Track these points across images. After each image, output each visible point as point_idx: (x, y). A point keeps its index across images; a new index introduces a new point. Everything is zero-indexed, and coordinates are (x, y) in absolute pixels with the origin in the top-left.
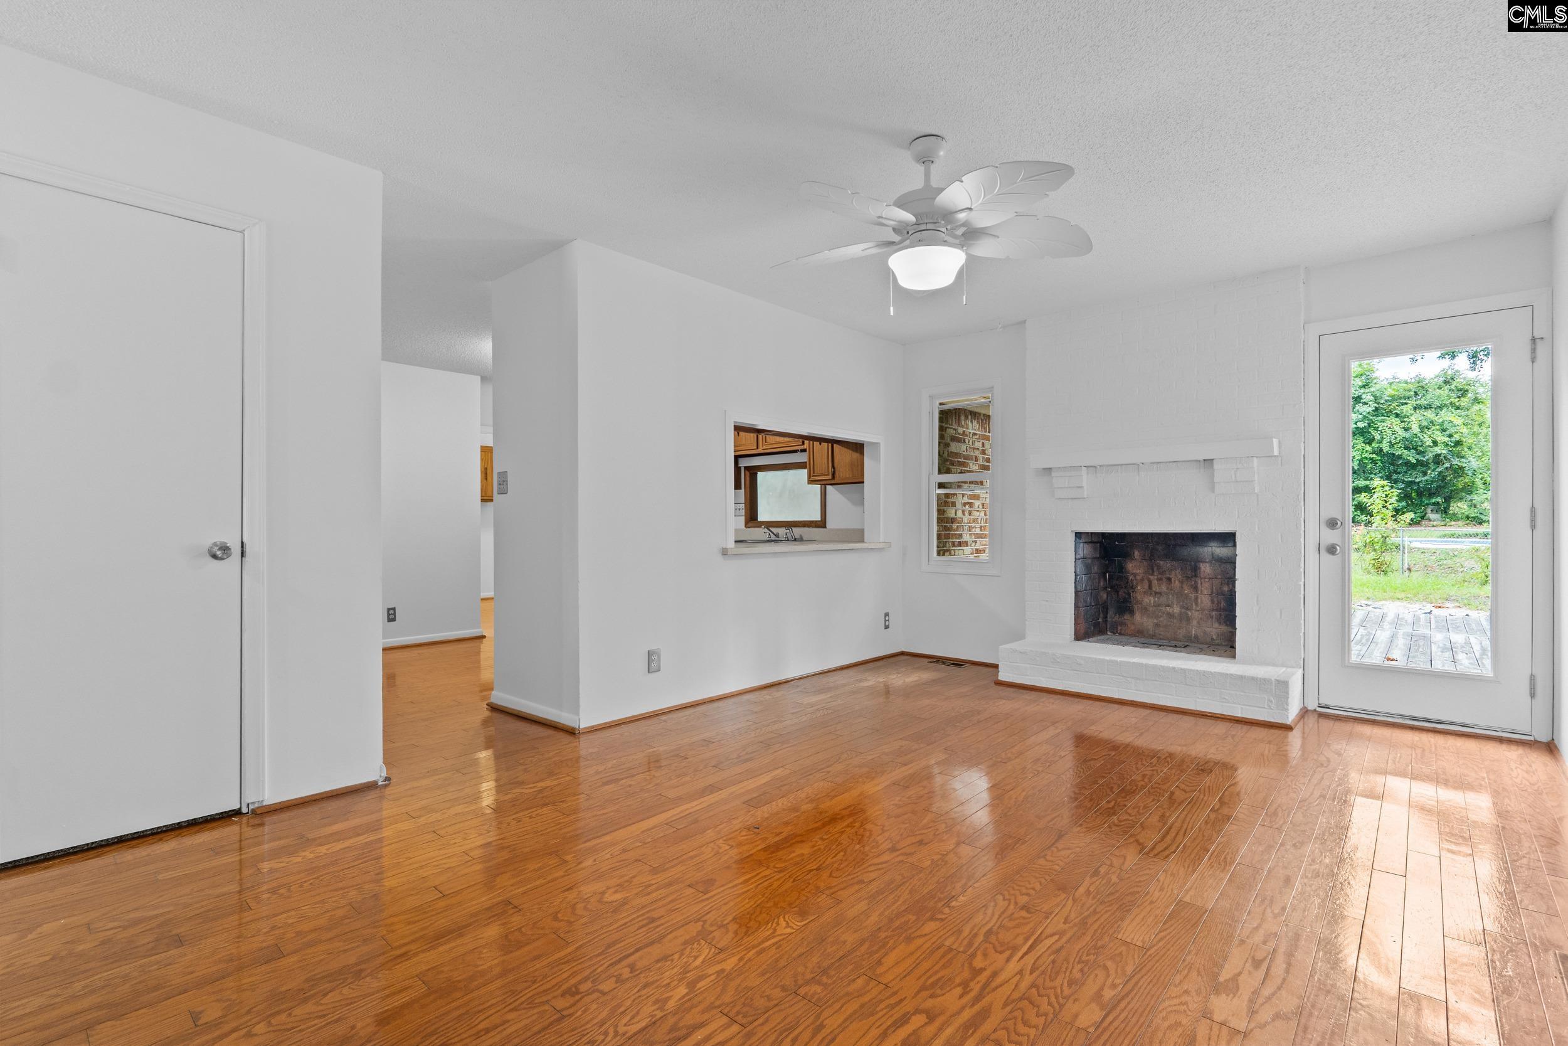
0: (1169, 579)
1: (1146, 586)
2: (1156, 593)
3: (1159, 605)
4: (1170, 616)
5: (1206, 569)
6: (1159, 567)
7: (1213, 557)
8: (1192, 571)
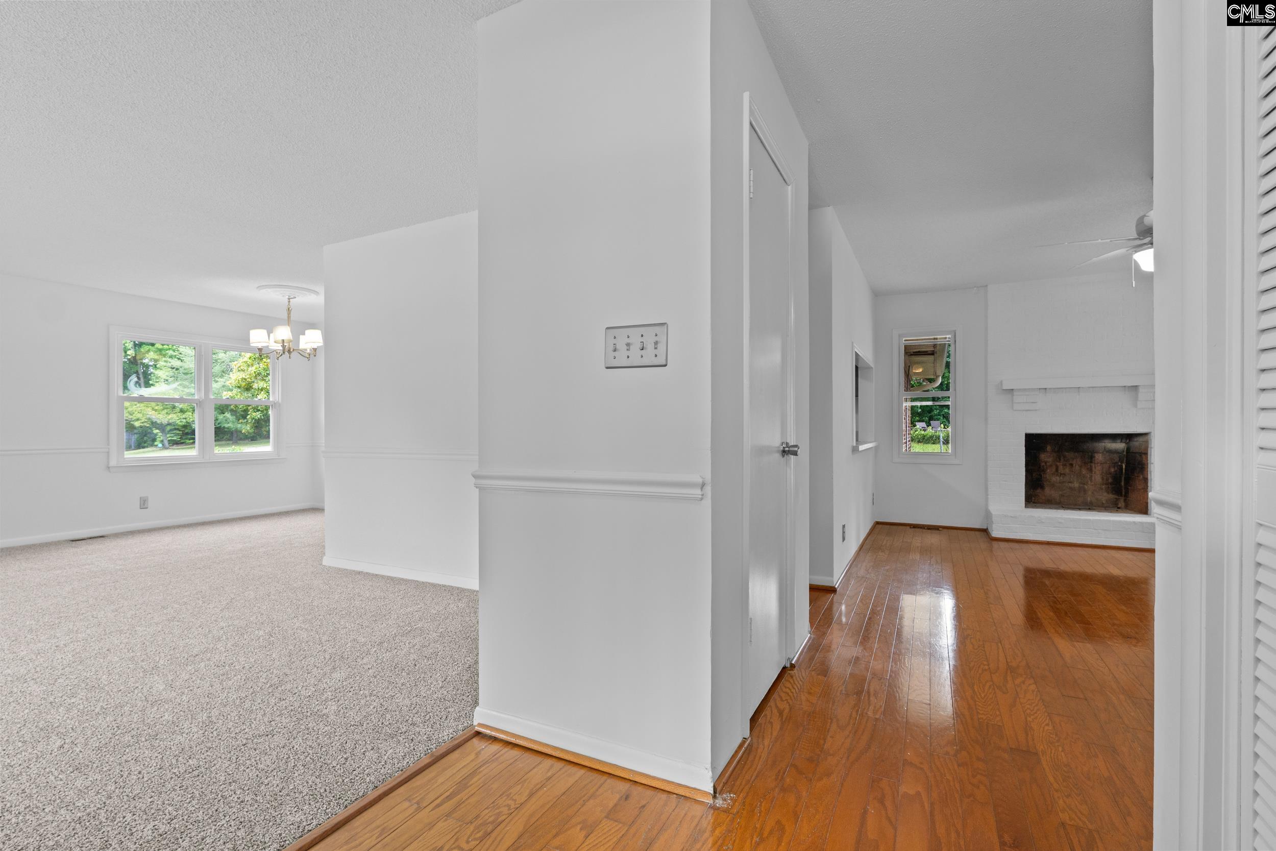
0: (1072, 465)
1: (1054, 470)
2: (1061, 474)
3: (1064, 482)
4: (1071, 489)
5: (1099, 457)
6: (1065, 457)
7: (1105, 449)
8: (1089, 459)
